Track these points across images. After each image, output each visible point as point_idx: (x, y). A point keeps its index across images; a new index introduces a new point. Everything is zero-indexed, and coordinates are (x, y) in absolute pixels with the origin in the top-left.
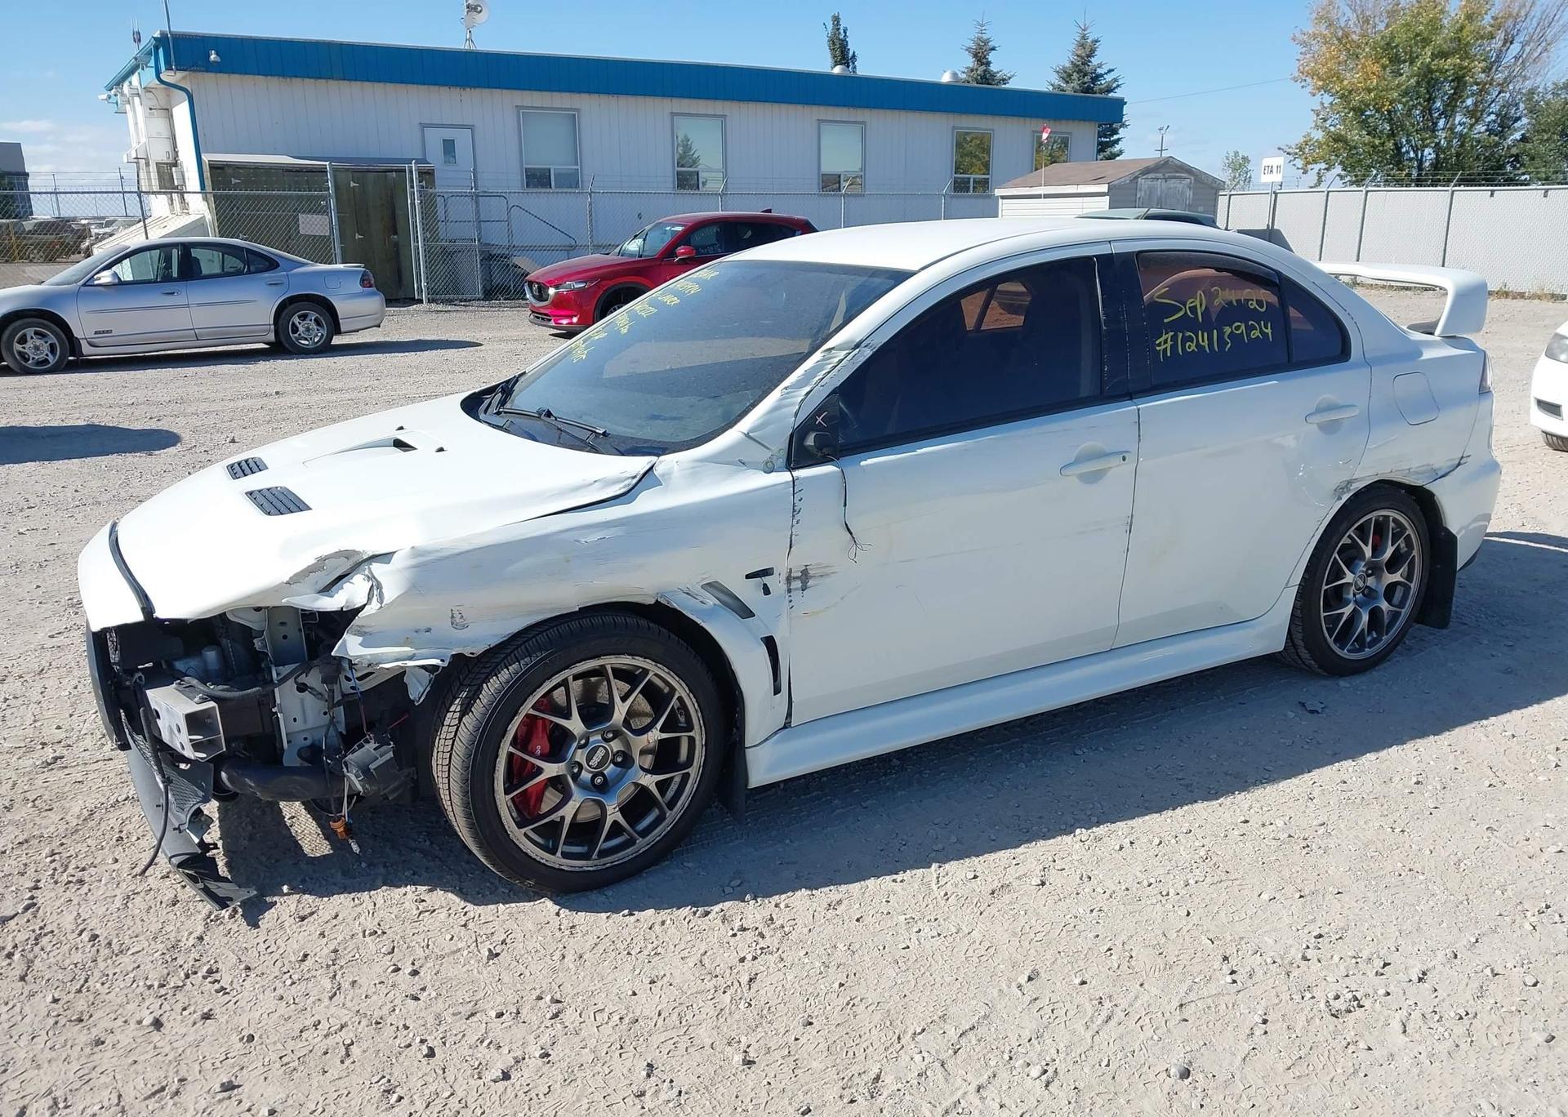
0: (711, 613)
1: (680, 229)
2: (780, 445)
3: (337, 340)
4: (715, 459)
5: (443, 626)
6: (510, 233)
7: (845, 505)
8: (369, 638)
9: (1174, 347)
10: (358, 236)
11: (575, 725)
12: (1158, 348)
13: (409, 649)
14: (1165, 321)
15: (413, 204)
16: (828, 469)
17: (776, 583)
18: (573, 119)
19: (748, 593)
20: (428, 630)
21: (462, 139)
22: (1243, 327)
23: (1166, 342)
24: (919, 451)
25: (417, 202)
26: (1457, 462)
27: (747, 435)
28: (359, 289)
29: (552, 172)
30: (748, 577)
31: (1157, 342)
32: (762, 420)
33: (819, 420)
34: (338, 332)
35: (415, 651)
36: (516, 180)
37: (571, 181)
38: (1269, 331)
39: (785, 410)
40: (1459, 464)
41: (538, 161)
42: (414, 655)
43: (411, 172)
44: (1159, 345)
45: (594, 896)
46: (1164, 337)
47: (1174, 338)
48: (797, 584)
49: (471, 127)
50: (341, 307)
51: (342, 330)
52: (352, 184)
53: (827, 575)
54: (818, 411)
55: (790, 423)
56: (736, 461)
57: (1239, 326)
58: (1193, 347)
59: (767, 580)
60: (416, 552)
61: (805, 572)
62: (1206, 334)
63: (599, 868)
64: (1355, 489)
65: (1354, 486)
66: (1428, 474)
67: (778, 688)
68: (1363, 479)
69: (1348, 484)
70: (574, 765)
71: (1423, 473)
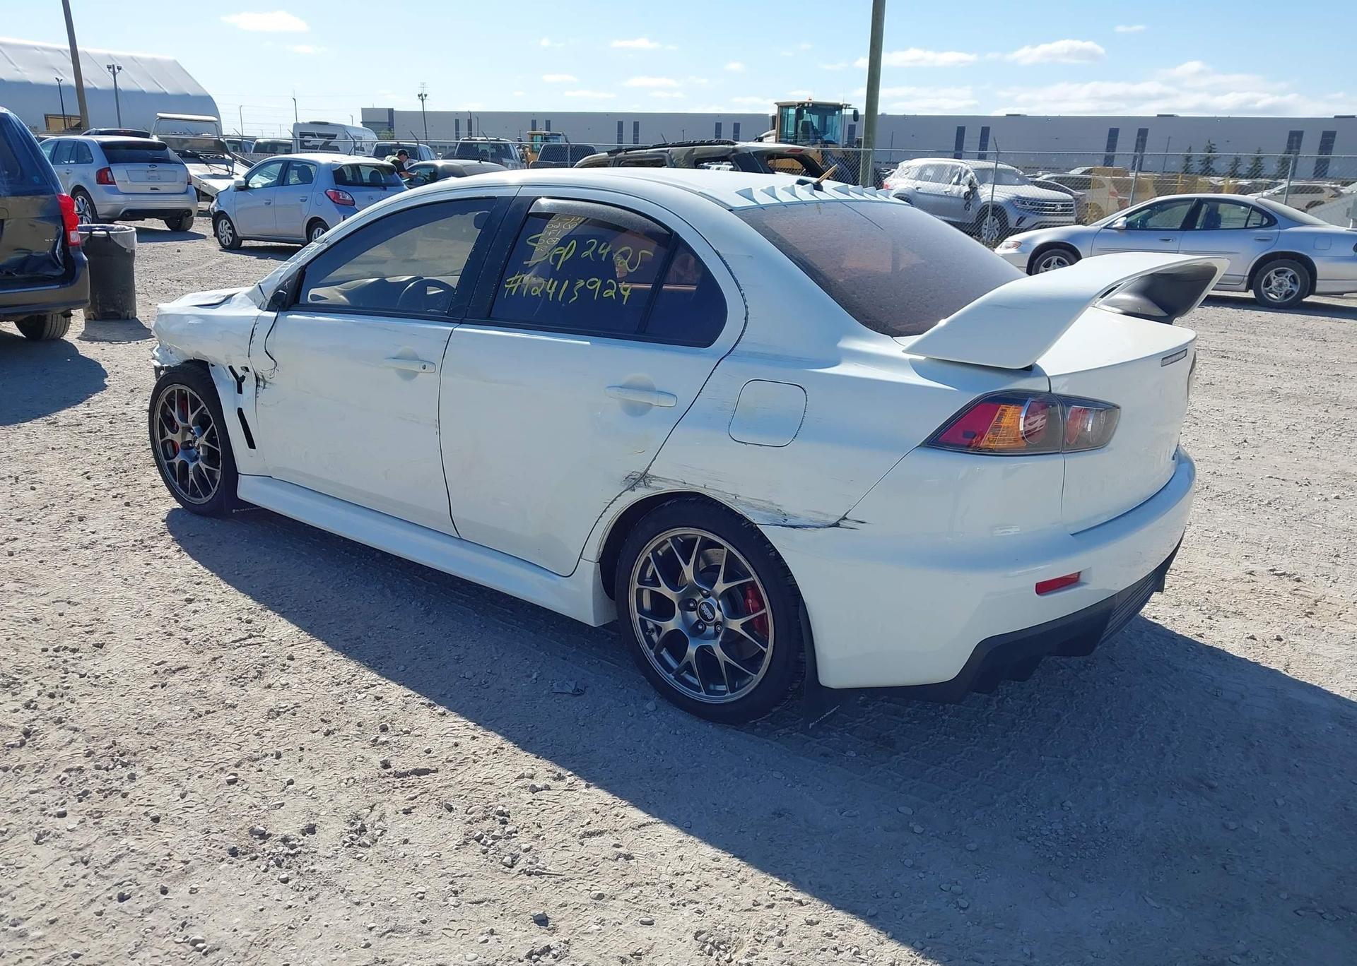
0: (225, 383)
2: (269, 295)
9: (520, 288)
17: (251, 378)
22: (599, 284)
23: (515, 282)
26: (834, 521)
31: (508, 280)
33: (287, 284)
34: (1312, 291)
38: (626, 294)
40: (837, 525)
44: (509, 283)
46: (516, 277)
48: (261, 383)
51: (1318, 289)
53: (272, 384)
57: (596, 282)
58: (538, 292)
59: (246, 374)
61: (263, 377)
62: (556, 283)
64: (656, 488)
65: (654, 484)
66: (768, 514)
67: (251, 445)
68: (666, 480)
69: (644, 478)
70: (190, 442)
71: (759, 509)
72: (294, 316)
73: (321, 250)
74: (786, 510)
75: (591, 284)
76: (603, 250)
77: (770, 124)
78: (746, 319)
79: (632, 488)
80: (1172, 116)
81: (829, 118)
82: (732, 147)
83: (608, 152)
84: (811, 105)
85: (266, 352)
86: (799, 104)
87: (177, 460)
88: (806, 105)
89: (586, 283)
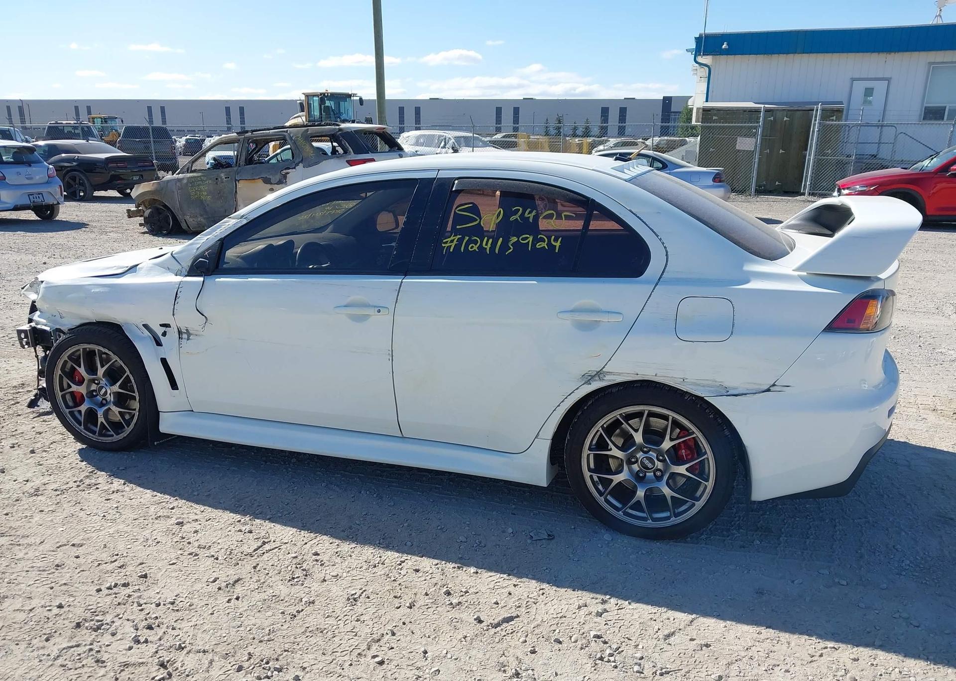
0: (142, 339)
2: (187, 264)
5: (58, 315)
6: (894, 152)
7: (197, 299)
9: (458, 247)
12: (443, 245)
13: (46, 321)
14: (458, 227)
15: (813, 131)
17: (173, 333)
19: (160, 334)
20: (55, 316)
21: (880, 88)
22: (531, 239)
23: (452, 241)
24: (249, 279)
25: (816, 129)
26: (766, 388)
27: (172, 255)
28: (712, 183)
29: (948, 109)
30: (161, 325)
31: (444, 241)
33: (206, 253)
36: (915, 116)
38: (558, 244)
39: (194, 245)
40: (768, 390)
41: (935, 102)
42: (47, 324)
43: (817, 110)
44: (446, 243)
46: (452, 238)
47: (460, 241)
48: (185, 336)
49: (888, 80)
53: (199, 335)
54: (207, 250)
55: (194, 253)
56: (166, 267)
57: (527, 238)
58: (475, 248)
59: (167, 329)
61: (188, 331)
62: (491, 241)
64: (610, 381)
65: (607, 377)
66: (712, 389)
67: (174, 385)
68: (619, 374)
69: (599, 374)
70: (94, 391)
71: (703, 386)
72: (222, 279)
73: (240, 225)
74: (726, 384)
75: (524, 239)
76: (529, 214)
77: (299, 108)
78: (667, 255)
79: (588, 382)
80: (532, 99)
81: (342, 103)
82: (337, 127)
83: (237, 133)
84: (329, 94)
85: (197, 310)
86: (321, 94)
87: (83, 408)
88: (326, 94)
89: (518, 239)
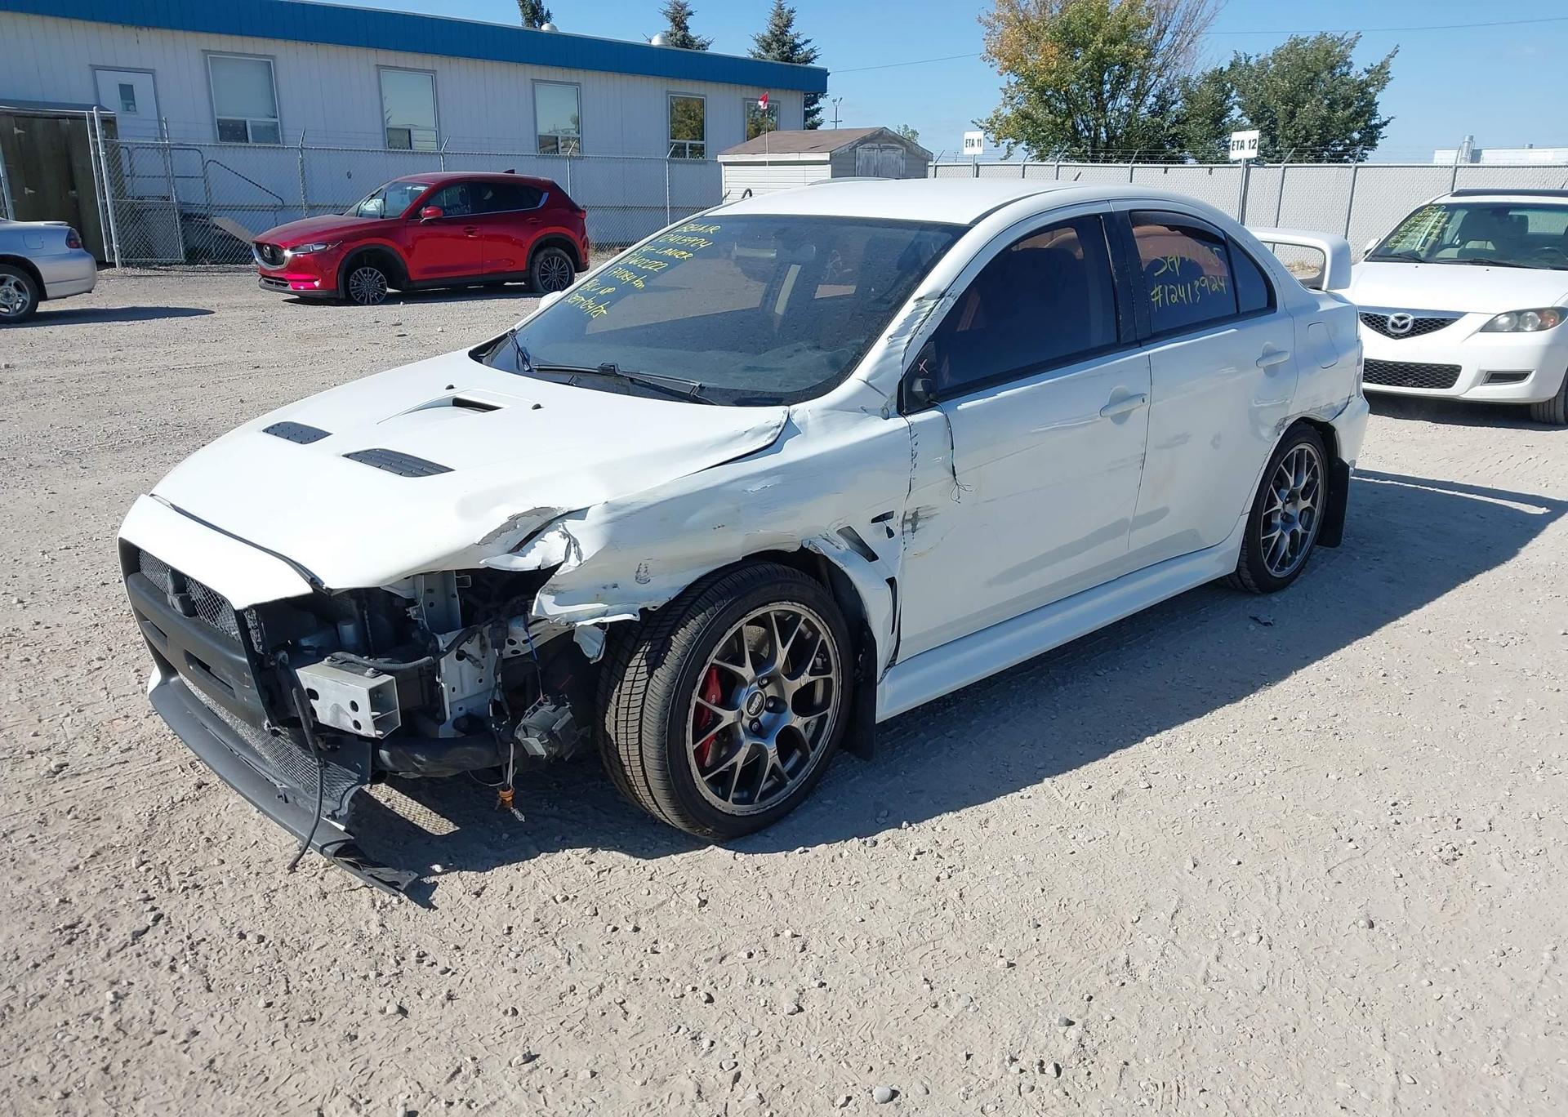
1: (423, 189)
2: (892, 392)
3: (43, 307)
4: (842, 407)
5: (628, 581)
6: (208, 191)
7: (953, 448)
8: (562, 598)
9: (1163, 298)
10: (27, 191)
11: (747, 671)
12: (1152, 300)
13: (602, 605)
14: (1156, 274)
16: (932, 414)
17: (895, 525)
18: (268, 67)
19: (873, 537)
20: (615, 586)
21: (142, 86)
22: (1206, 281)
23: (1157, 294)
24: (1000, 395)
25: (101, 153)
26: (1347, 400)
27: (866, 383)
29: (248, 124)
30: (874, 520)
31: (1151, 294)
32: (875, 369)
33: (922, 366)
34: (44, 298)
35: (610, 608)
36: (206, 134)
37: (271, 134)
38: (1223, 285)
39: (893, 358)
40: (1348, 402)
41: (231, 114)
42: (607, 611)
43: (92, 120)
44: (1153, 297)
45: (758, 838)
46: (1156, 289)
47: (1163, 290)
48: (909, 526)
49: (152, 72)
50: (47, 270)
51: (49, 295)
52: (16, 131)
53: (932, 516)
54: (920, 358)
55: (900, 370)
56: (857, 408)
58: (1176, 299)
59: (889, 523)
60: (610, 507)
61: (915, 515)
62: (1183, 288)
63: (762, 810)
66: (1331, 412)
73: (948, 308)
75: (1203, 282)
79: (1279, 433)
